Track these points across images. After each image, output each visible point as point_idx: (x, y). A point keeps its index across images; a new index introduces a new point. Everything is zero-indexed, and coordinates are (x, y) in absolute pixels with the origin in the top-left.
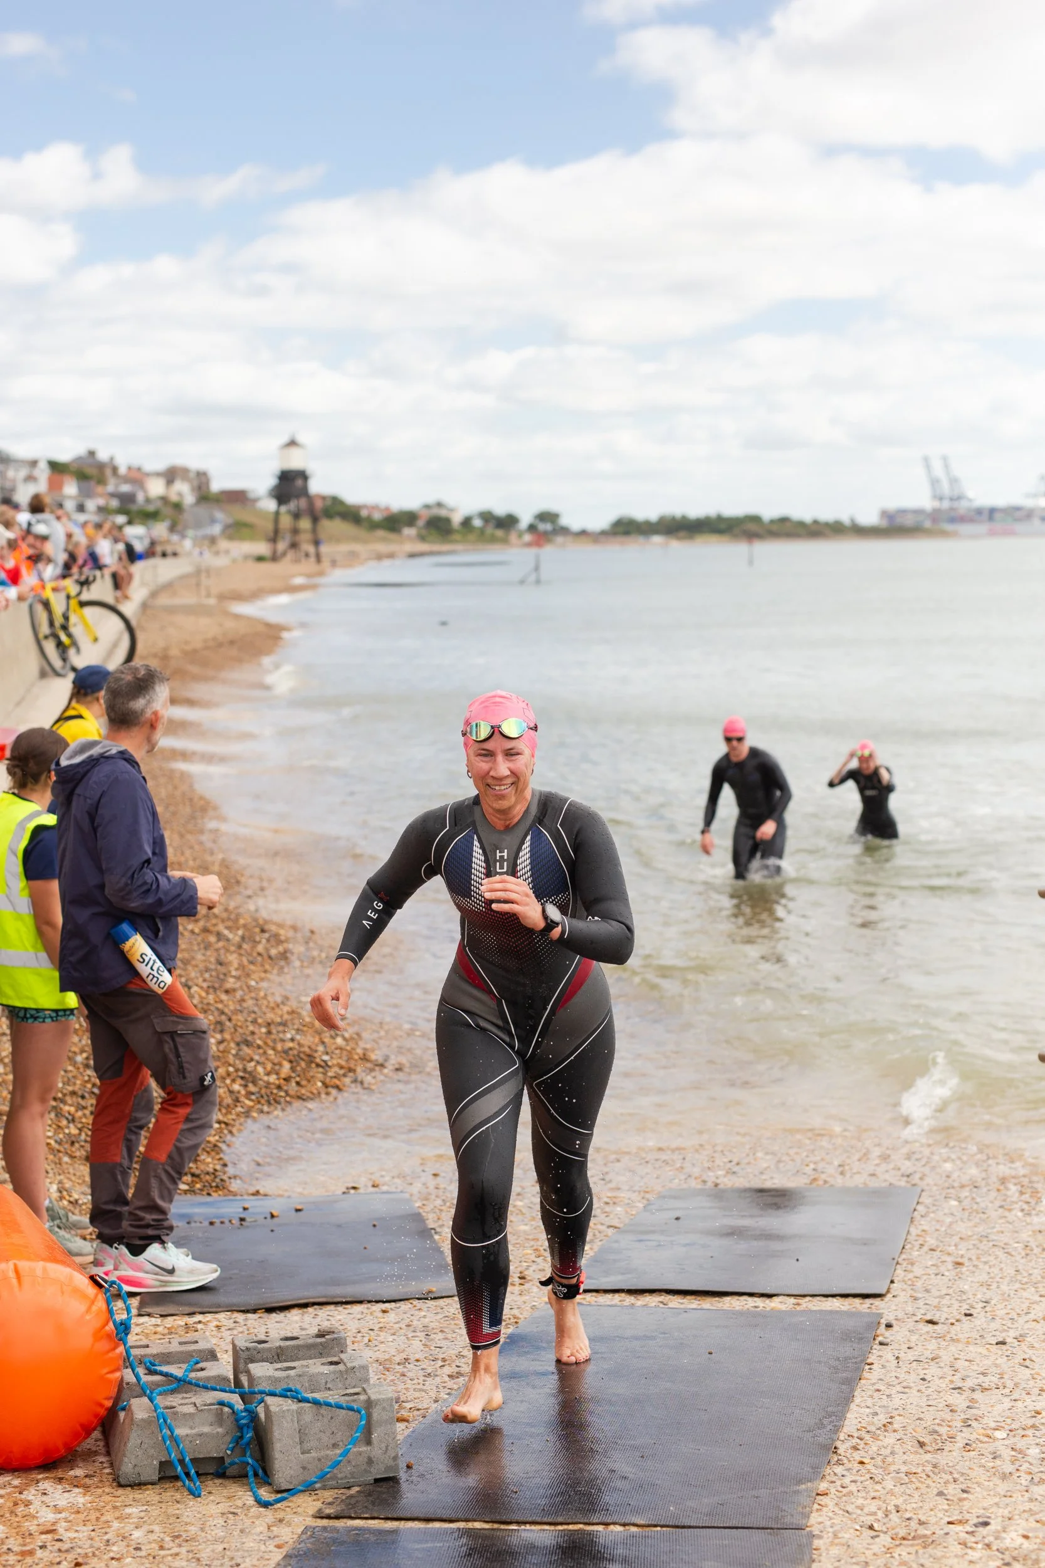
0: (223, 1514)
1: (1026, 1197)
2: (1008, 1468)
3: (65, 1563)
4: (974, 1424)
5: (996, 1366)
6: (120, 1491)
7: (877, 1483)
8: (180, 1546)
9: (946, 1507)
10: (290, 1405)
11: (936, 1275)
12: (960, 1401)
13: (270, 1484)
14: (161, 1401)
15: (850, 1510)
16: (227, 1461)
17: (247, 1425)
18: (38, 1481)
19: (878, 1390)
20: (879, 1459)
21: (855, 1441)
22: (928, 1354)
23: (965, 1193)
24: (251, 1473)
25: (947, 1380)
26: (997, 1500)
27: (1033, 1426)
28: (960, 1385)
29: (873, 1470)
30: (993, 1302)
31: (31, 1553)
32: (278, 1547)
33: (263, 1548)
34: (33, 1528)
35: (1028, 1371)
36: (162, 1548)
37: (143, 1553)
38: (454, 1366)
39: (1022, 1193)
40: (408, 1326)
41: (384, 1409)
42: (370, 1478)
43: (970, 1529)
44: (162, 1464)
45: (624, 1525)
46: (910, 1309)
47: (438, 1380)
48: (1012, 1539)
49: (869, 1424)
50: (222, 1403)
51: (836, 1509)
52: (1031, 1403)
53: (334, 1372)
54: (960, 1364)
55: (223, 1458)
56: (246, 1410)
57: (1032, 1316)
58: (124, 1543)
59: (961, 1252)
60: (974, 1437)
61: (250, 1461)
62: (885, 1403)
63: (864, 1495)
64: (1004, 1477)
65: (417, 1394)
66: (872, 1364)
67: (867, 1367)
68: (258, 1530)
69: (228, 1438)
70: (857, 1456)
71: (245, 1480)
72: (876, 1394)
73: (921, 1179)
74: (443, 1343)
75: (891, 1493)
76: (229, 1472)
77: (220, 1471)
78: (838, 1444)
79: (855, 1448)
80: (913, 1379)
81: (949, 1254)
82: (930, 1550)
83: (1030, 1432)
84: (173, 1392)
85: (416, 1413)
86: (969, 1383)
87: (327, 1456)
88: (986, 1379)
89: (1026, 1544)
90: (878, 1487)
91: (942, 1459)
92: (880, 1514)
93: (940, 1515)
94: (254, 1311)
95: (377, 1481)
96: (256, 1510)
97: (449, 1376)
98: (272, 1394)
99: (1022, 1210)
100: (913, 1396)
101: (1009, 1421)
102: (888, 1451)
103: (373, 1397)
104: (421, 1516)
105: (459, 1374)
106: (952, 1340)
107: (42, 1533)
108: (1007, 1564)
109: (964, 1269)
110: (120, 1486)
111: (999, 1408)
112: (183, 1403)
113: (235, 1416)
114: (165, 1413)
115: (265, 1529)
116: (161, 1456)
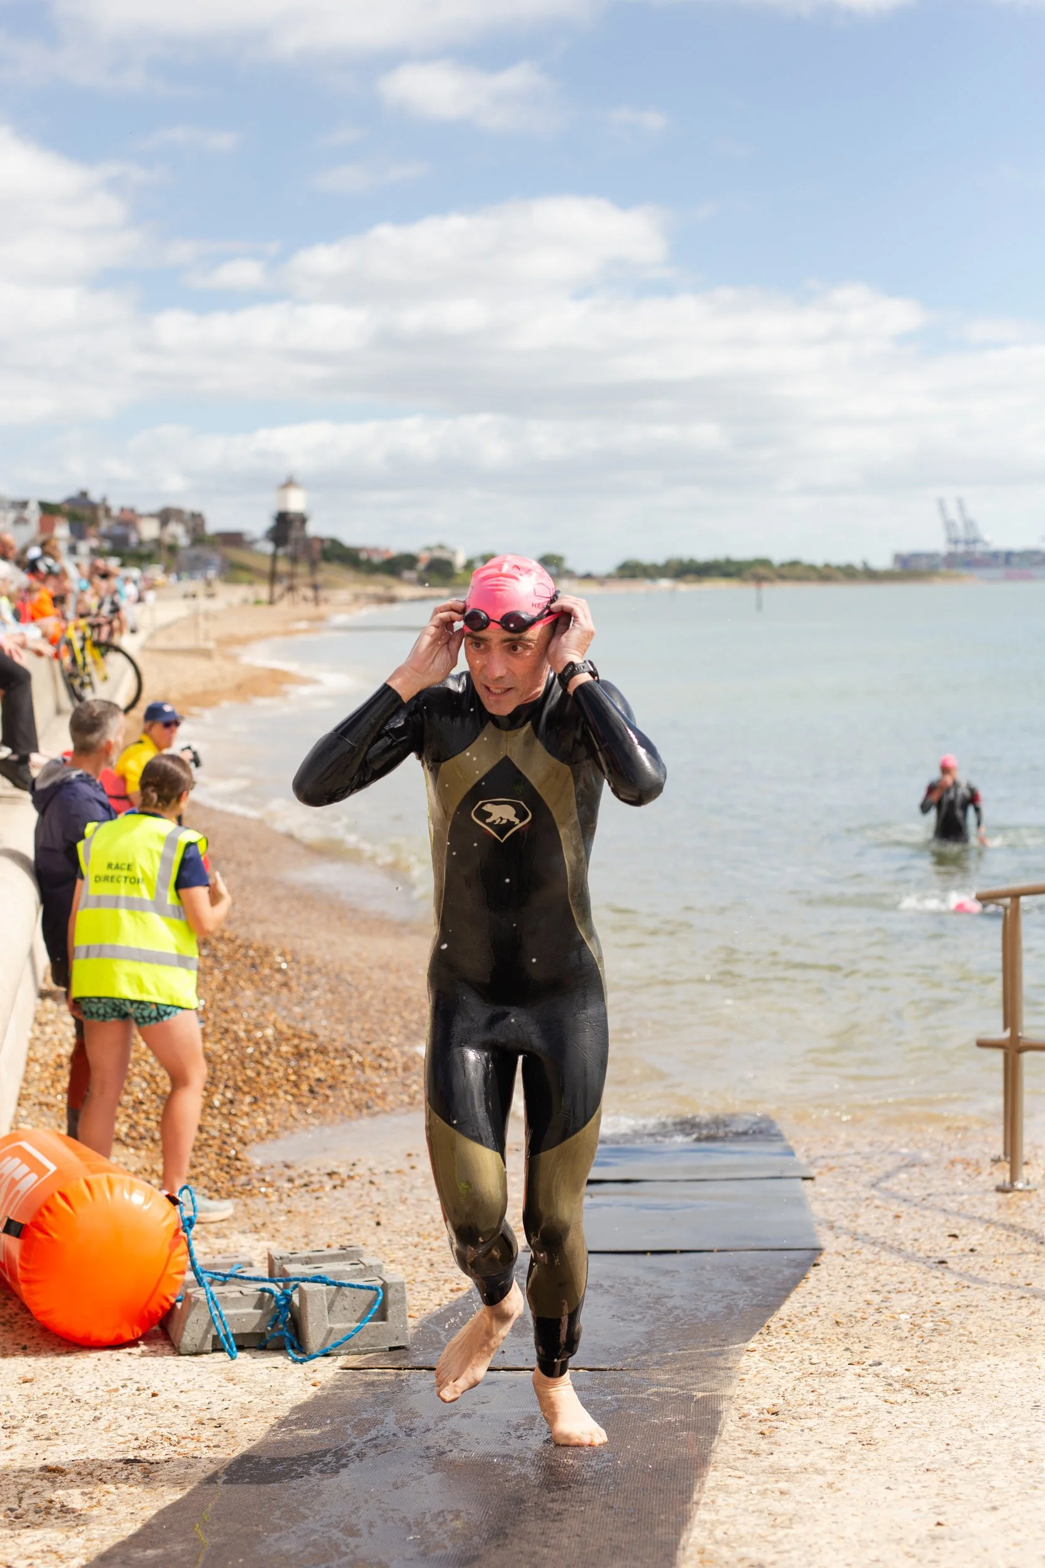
0: (267, 1368)
1: (969, 1171)
2: (904, 1335)
3: (144, 1395)
4: (884, 1311)
5: (913, 1278)
6: (181, 1358)
7: (799, 1343)
8: (234, 1384)
9: (849, 1356)
10: (322, 1287)
11: (877, 1224)
12: (876, 1299)
13: (305, 1353)
14: (215, 1289)
16: (268, 1338)
17: (284, 1306)
18: (111, 1355)
19: (810, 1293)
20: (802, 1333)
21: (785, 1322)
22: (858, 1272)
23: (916, 1170)
24: (287, 1344)
25: (869, 1287)
26: (891, 1352)
27: (931, 1311)
28: (880, 1288)
29: (796, 1337)
30: (921, 1240)
31: (116, 1390)
32: (314, 1385)
33: (301, 1385)
34: (114, 1377)
35: (937, 1281)
37: (206, 1389)
38: (454, 1284)
39: (965, 1169)
40: (415, 1259)
41: (397, 1291)
42: (386, 1347)
43: (864, 1366)
44: (216, 1338)
45: (590, 1370)
46: (849, 1245)
47: (441, 1293)
48: (898, 1371)
49: (798, 1312)
50: (263, 1290)
51: (761, 1359)
52: (933, 1298)
53: (356, 1270)
54: (880, 1278)
55: (263, 1334)
56: (284, 1294)
57: (952, 1249)
58: (191, 1383)
59: (901, 1209)
60: (883, 1318)
61: (287, 1334)
62: (813, 1300)
63: (785, 1350)
64: (901, 1339)
65: (423, 1302)
66: (808, 1279)
67: (804, 1281)
68: (297, 1375)
69: (268, 1318)
70: (785, 1331)
71: (283, 1351)
72: (808, 1296)
73: (880, 1161)
74: (445, 1270)
75: (806, 1349)
76: (268, 1346)
77: (262, 1344)
78: (770, 1324)
79: (784, 1327)
80: (842, 1285)
81: (890, 1210)
83: (929, 1315)
84: (224, 1283)
85: (422, 1312)
86: (887, 1288)
87: (351, 1328)
88: (902, 1286)
89: (907, 1374)
90: (798, 1346)
91: (852, 1331)
92: (796, 1361)
93: (843, 1360)
95: (391, 1349)
96: (293, 1366)
97: (452, 1291)
98: (304, 1280)
99: (963, 1181)
100: (839, 1297)
101: (913, 1309)
102: (812, 1327)
103: (388, 1282)
104: (428, 1366)
105: (459, 1289)
106: (880, 1264)
107: (122, 1380)
108: (890, 1385)
109: (902, 1220)
110: (180, 1354)
111: (909, 1302)
112: (231, 1290)
113: (274, 1299)
114: (215, 1299)
115: (302, 1375)
116: (214, 1332)
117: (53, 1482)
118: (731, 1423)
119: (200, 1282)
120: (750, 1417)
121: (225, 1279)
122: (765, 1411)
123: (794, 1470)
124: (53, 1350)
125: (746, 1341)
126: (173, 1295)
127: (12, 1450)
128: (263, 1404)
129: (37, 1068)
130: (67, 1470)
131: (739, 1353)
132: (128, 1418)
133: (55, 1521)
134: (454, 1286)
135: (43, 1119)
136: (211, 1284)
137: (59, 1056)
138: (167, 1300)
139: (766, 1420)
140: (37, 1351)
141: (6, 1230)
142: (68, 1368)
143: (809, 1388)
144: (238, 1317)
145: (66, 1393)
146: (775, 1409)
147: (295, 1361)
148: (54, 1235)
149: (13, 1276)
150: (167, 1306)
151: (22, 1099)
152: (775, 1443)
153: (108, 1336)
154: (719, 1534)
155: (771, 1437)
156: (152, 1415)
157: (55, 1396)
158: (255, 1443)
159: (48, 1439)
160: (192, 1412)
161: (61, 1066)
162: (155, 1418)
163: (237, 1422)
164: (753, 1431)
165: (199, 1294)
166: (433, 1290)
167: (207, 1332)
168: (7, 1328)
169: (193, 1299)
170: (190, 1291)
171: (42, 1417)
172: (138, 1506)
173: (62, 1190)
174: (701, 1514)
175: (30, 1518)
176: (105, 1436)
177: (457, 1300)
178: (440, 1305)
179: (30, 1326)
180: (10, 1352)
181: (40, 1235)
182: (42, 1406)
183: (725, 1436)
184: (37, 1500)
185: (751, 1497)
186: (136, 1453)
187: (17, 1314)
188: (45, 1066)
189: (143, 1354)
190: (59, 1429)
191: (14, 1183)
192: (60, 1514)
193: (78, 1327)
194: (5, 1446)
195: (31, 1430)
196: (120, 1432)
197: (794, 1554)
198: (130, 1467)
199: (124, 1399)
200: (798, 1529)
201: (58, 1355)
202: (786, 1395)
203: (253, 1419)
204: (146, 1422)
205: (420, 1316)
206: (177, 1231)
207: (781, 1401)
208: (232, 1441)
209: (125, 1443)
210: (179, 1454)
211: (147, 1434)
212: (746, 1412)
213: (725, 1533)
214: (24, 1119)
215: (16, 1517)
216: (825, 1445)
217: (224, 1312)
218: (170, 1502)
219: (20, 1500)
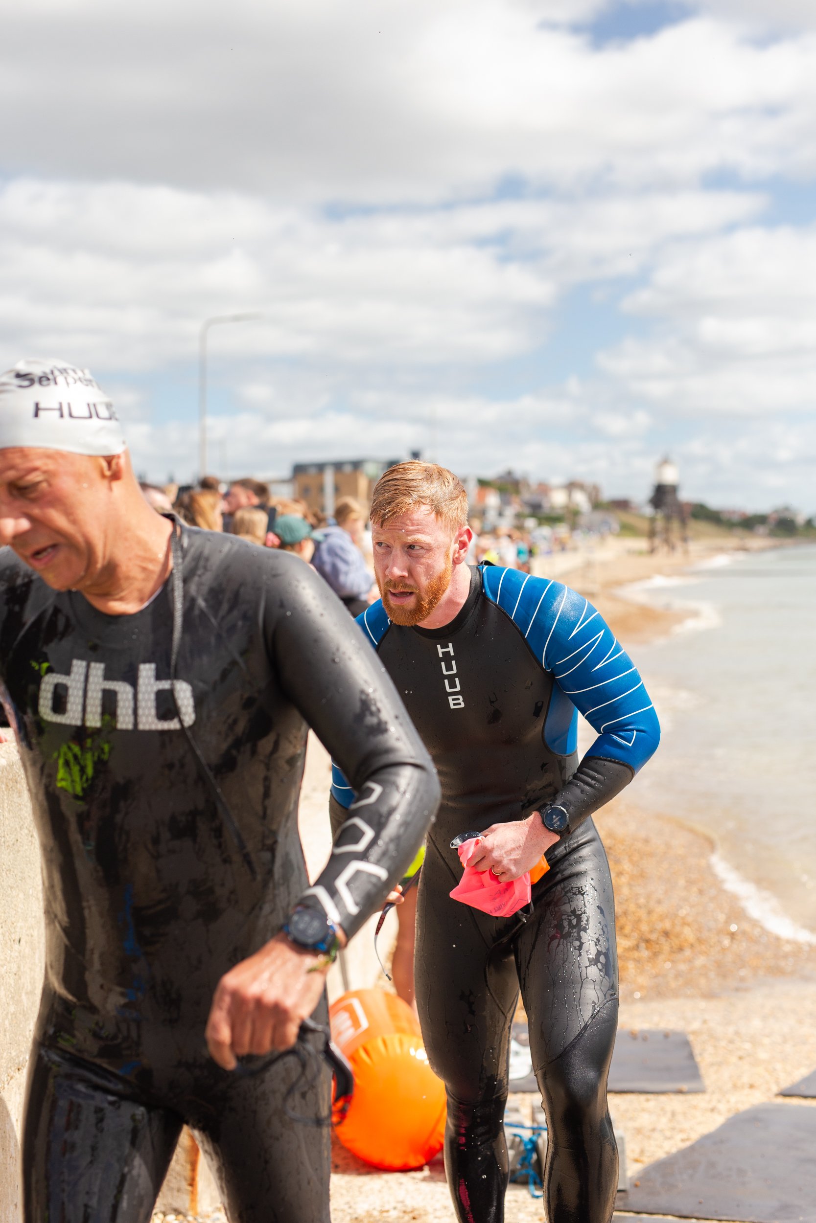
16: (518, 1174)
17: (530, 1149)
18: (398, 1178)
24: (531, 1180)
31: (387, 1211)
50: (515, 1135)
56: (531, 1141)
61: (531, 1172)
65: (656, 1149)
69: (519, 1158)
71: (529, 1186)
76: (519, 1180)
96: (530, 1200)
104: (635, 1209)
105: (688, 1139)
107: (396, 1202)
113: (523, 1143)
124: (357, 1170)
134: (684, 1136)
140: (344, 1170)
142: (360, 1187)
145: (350, 1211)
147: (533, 1196)
153: (398, 1162)
173: (367, 1045)
189: (424, 1179)
193: (375, 1155)
201: (361, 1174)
205: (648, 1160)
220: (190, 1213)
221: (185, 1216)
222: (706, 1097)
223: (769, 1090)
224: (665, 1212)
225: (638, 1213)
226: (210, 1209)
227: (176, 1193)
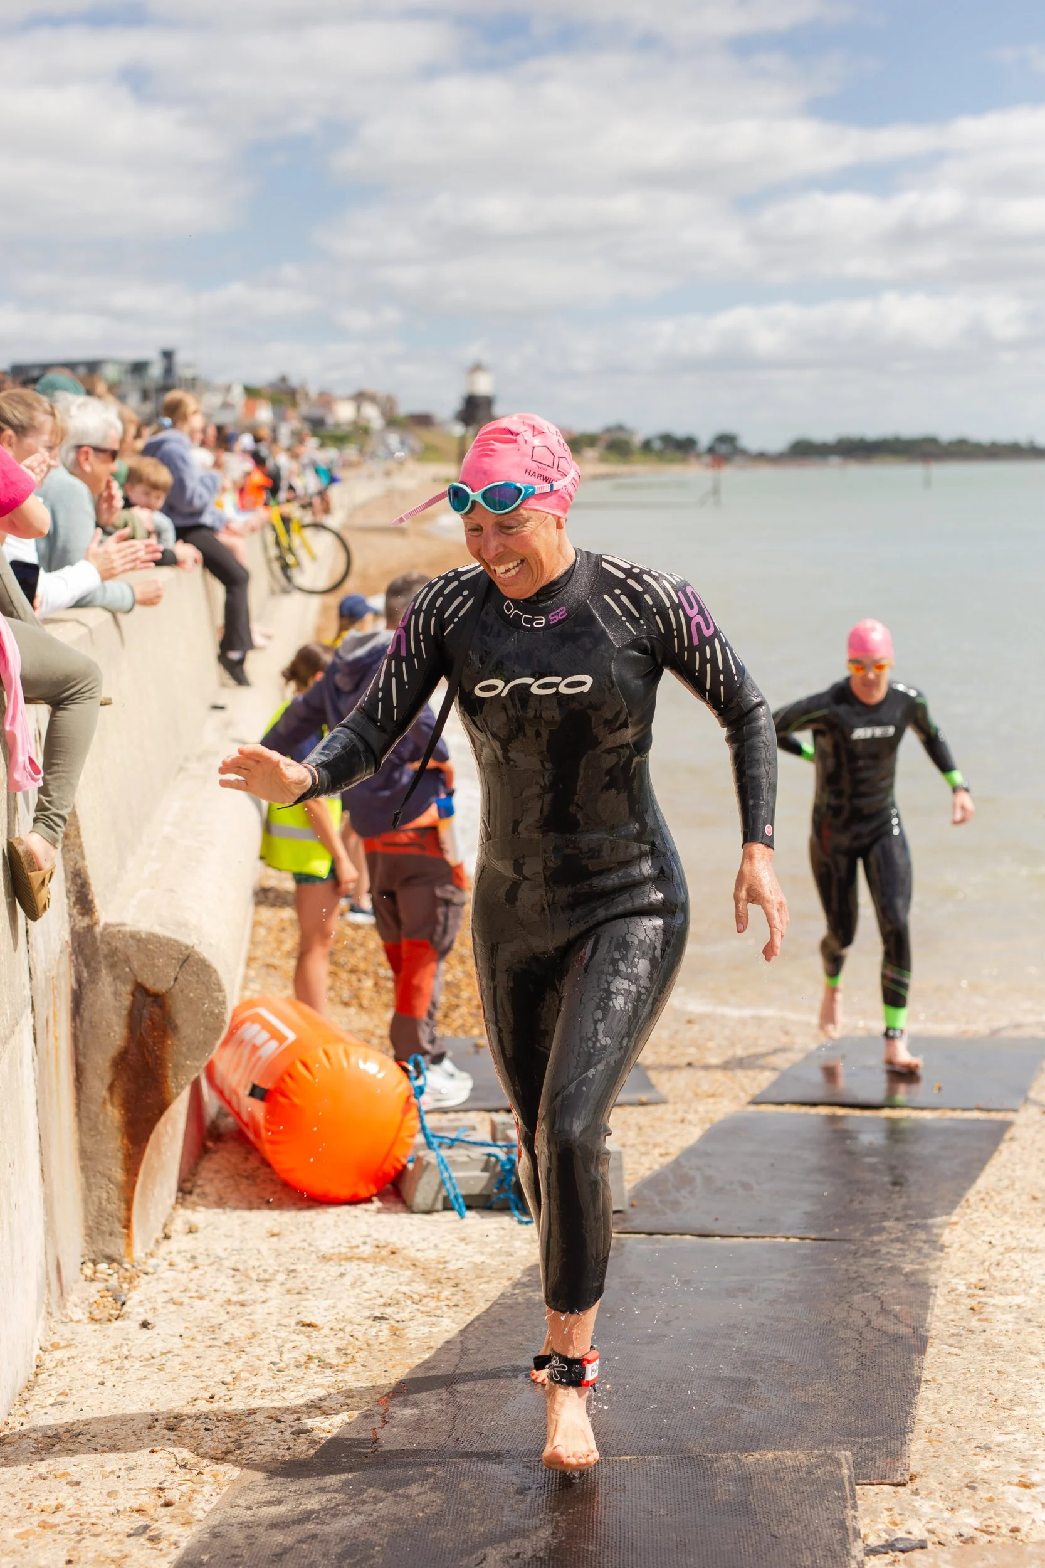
0: (496, 1229)
3: (384, 1252)
6: (414, 1216)
7: (998, 1218)
8: (467, 1244)
14: (444, 1153)
15: (975, 1232)
16: (494, 1199)
17: (510, 1170)
18: (348, 1212)
19: (1004, 1166)
20: (1000, 1206)
21: (983, 1195)
24: (512, 1205)
29: (995, 1212)
31: (357, 1247)
34: (354, 1233)
36: (453, 1246)
37: (440, 1248)
44: (446, 1199)
45: (801, 1239)
49: (994, 1185)
50: (489, 1155)
51: (964, 1232)
55: (488, 1197)
56: (509, 1159)
58: (425, 1243)
61: (512, 1196)
62: (1008, 1174)
66: (1001, 1152)
67: (996, 1154)
68: (524, 1237)
69: (495, 1181)
70: (983, 1204)
71: (508, 1212)
72: (1003, 1169)
75: (1007, 1224)
76: (495, 1206)
77: (489, 1205)
78: (970, 1197)
79: (983, 1200)
82: (1033, 1255)
84: (450, 1147)
85: (637, 1176)
90: (998, 1220)
92: (998, 1236)
94: (497, 1111)
96: (519, 1227)
97: (662, 1155)
102: (1010, 1201)
104: (647, 1230)
105: (667, 1154)
107: (361, 1236)
110: (413, 1212)
112: (459, 1154)
113: (500, 1164)
114: (446, 1161)
115: (528, 1236)
116: (444, 1193)
117: (308, 1337)
118: (941, 1298)
119: (429, 1145)
120: (958, 1292)
121: (453, 1143)
122: (972, 1286)
123: (1008, 1349)
124: (294, 1204)
125: (948, 1214)
126: (405, 1157)
127: (268, 1304)
128: (495, 1262)
129: (262, 931)
130: (321, 1326)
131: (942, 1226)
132: (372, 1275)
133: (315, 1376)
134: (663, 1151)
135: (271, 980)
136: (440, 1145)
137: (282, 920)
138: (399, 1161)
139: (974, 1295)
140: (279, 1206)
141: (252, 1094)
142: (311, 1223)
143: (1012, 1264)
144: (466, 1180)
145: (312, 1249)
146: (982, 1285)
147: (520, 1222)
148: (296, 1100)
149: (257, 1134)
150: (399, 1167)
151: (250, 960)
152: (986, 1320)
153: (345, 1193)
154: (943, 1412)
155: (981, 1313)
156: (393, 1272)
157: (301, 1252)
158: (490, 1304)
159: (299, 1293)
160: (431, 1271)
161: (283, 930)
162: (395, 1275)
163: (473, 1282)
164: (963, 1307)
165: (430, 1156)
166: (643, 1154)
167: (438, 1192)
168: (250, 1182)
169: (424, 1163)
170: (421, 1153)
171: (292, 1271)
172: (390, 1363)
173: (303, 1059)
174: (926, 1393)
175: (291, 1372)
176: (352, 1293)
177: (667, 1166)
178: (650, 1169)
179: (272, 1180)
180: (255, 1205)
181: (282, 1100)
182: (292, 1261)
183: (937, 1311)
184: (296, 1354)
185: (969, 1375)
186: (382, 1310)
187: (258, 1168)
188: (269, 929)
189: (379, 1211)
190: (308, 1284)
191: (255, 1048)
192: (319, 1369)
193: (318, 1185)
194: (261, 1300)
195: (282, 1284)
196: (365, 1288)
197: (1018, 1436)
198: (378, 1324)
199: (365, 1256)
200: (1019, 1411)
201: (300, 1209)
202: (992, 1270)
203: (487, 1279)
204: (388, 1279)
205: (634, 1179)
206: (408, 1098)
207: (986, 1276)
208: (470, 1301)
209: (370, 1300)
210: (422, 1312)
211: (391, 1291)
212: (954, 1286)
213: (949, 1412)
214: (252, 980)
215: (278, 1371)
216: (1034, 1324)
217: (454, 1175)
218: (418, 1362)
219: (281, 1354)
220: (126, 1259)
221: (120, 1264)
222: (670, 1107)
223: (736, 1097)
224: (681, 1232)
225: (651, 1234)
226: (143, 1255)
227: (108, 1238)
